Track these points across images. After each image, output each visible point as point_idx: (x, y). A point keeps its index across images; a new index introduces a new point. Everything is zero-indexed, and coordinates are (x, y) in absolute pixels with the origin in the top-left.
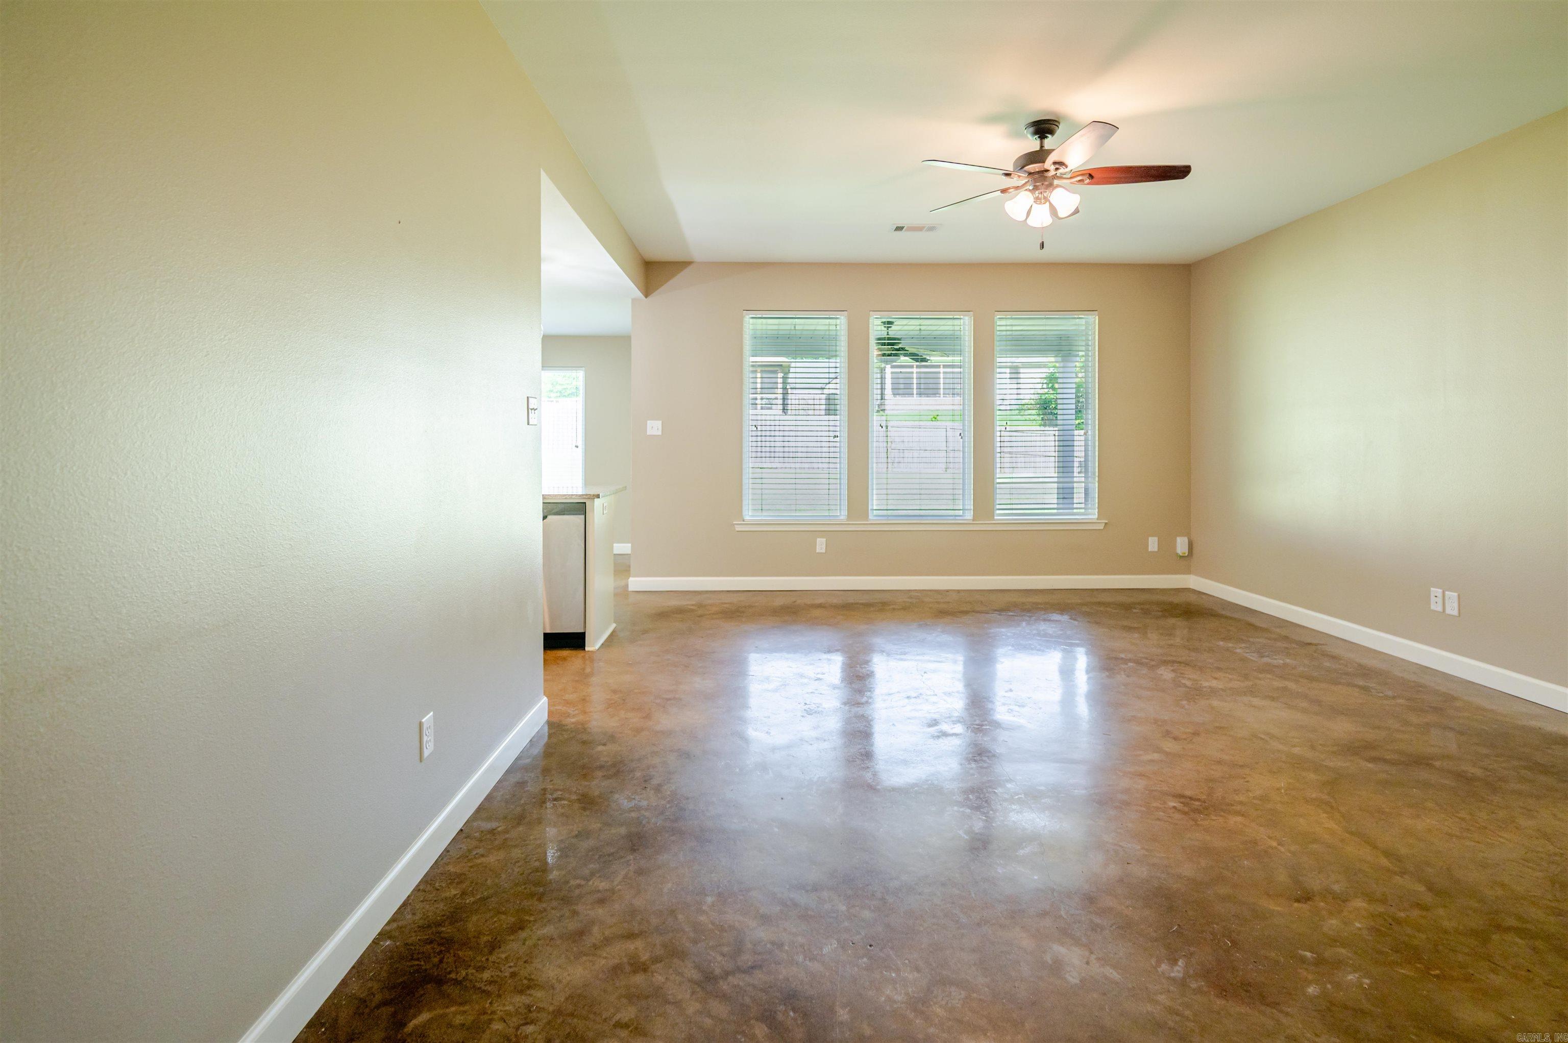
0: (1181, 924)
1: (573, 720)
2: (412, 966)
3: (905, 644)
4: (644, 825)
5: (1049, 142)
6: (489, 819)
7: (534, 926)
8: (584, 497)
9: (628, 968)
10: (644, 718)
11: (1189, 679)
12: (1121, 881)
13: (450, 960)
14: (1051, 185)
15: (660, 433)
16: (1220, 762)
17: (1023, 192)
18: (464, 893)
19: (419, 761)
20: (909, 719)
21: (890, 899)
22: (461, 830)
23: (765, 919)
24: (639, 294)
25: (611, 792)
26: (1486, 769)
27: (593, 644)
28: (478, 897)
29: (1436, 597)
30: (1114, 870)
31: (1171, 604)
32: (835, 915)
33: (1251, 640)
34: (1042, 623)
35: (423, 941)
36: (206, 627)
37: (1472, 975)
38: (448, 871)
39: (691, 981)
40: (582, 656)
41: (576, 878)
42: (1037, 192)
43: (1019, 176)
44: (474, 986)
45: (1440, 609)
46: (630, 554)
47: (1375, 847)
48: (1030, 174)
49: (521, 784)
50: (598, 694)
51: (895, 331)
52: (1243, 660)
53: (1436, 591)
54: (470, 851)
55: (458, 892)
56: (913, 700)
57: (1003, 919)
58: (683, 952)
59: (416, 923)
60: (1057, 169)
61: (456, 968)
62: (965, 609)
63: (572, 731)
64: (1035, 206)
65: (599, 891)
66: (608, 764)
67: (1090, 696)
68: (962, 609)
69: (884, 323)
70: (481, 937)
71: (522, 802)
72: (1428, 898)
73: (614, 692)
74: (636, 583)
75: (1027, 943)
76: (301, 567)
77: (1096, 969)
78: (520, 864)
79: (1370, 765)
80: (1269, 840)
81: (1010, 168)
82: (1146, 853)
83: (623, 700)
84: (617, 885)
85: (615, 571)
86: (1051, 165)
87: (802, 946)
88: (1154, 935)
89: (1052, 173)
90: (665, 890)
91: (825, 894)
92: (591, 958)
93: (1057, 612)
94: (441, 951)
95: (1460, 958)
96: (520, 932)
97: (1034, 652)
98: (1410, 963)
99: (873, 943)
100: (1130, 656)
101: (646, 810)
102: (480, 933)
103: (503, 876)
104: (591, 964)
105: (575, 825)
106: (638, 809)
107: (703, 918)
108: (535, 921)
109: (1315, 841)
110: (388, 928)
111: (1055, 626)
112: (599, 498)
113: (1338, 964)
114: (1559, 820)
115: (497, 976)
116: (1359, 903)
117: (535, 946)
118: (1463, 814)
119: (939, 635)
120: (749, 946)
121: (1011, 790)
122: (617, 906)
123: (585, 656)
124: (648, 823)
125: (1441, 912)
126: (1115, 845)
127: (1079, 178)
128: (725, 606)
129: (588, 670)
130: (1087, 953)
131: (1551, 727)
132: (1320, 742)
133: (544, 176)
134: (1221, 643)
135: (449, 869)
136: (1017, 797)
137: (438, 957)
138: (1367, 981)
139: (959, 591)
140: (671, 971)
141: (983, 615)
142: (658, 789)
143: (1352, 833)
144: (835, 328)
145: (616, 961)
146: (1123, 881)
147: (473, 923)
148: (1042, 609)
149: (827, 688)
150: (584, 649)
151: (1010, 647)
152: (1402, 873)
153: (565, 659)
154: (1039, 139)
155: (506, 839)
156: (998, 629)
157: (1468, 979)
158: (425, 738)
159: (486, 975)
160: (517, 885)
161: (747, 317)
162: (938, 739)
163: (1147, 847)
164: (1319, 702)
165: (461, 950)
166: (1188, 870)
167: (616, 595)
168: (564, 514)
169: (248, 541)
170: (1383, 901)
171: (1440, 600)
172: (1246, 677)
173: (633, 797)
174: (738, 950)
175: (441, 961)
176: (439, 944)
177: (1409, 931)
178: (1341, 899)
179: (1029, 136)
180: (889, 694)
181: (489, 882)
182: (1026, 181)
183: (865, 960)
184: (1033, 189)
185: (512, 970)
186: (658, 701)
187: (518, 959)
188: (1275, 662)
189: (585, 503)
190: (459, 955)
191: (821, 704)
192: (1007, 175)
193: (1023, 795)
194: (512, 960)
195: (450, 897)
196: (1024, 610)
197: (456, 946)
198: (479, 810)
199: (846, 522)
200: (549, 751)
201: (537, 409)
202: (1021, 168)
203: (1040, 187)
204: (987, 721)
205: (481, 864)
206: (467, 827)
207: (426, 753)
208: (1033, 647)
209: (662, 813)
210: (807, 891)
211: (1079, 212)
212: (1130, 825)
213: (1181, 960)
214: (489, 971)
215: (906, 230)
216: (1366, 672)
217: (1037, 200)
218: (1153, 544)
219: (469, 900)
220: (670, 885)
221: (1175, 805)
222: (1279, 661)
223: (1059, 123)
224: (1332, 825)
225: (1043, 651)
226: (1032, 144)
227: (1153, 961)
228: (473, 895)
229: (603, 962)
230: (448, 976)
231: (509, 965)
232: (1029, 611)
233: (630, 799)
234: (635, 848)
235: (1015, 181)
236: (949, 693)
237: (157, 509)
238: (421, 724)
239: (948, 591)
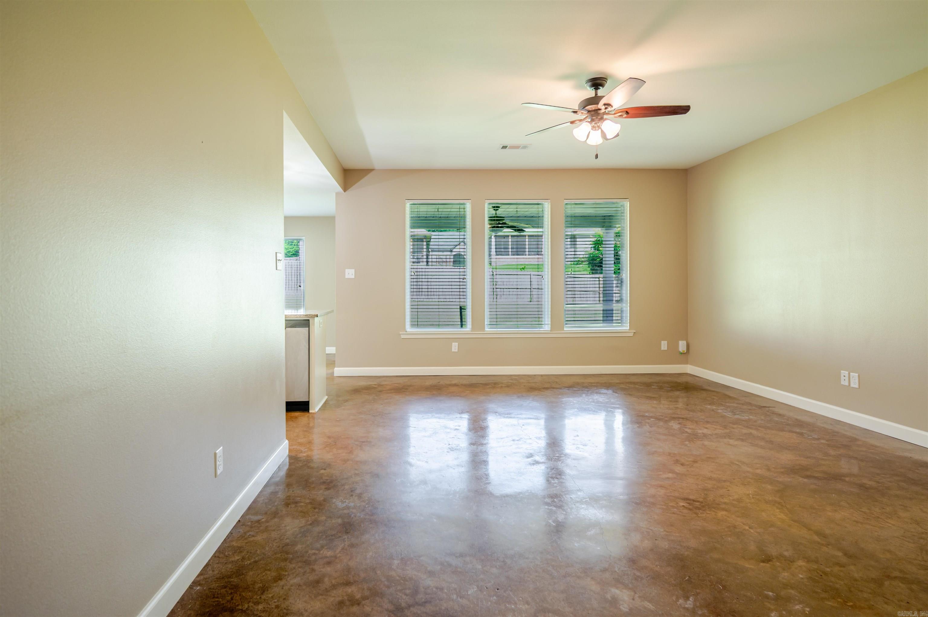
0: (690, 576)
1: (305, 455)
2: (214, 602)
3: (510, 408)
4: (353, 518)
5: (601, 92)
6: (256, 514)
7: (288, 577)
8: (308, 316)
9: (348, 603)
10: (348, 453)
11: (690, 428)
12: (652, 550)
13: (237, 598)
14: (602, 118)
15: (353, 277)
16: (710, 479)
17: (585, 123)
18: (243, 558)
19: (214, 477)
20: (514, 453)
21: (509, 561)
22: (239, 521)
23: (431, 574)
24: (339, 189)
25: (331, 498)
26: (878, 482)
27: (315, 408)
28: (252, 560)
29: (844, 376)
30: (647, 544)
31: (676, 382)
32: (474, 571)
33: (727, 404)
34: (596, 395)
35: (220, 587)
36: (94, 389)
37: (873, 605)
38: (233, 545)
39: (387, 610)
40: (308, 416)
41: (312, 549)
42: (593, 123)
43: (582, 113)
44: (253, 614)
45: (846, 383)
46: (335, 354)
47: (810, 529)
48: (589, 111)
49: (274, 493)
50: (317, 439)
51: (500, 212)
52: (723, 417)
53: (844, 373)
54: (245, 533)
55: (239, 558)
56: (516, 442)
57: (579, 573)
58: (381, 593)
59: (215, 576)
60: (606, 108)
61: (241, 603)
62: (546, 386)
63: (304, 461)
64: (592, 131)
65: (327, 557)
66: (328, 481)
67: (624, 439)
68: (544, 386)
69: (494, 207)
70: (256, 584)
71: (276, 504)
72: (844, 560)
73: (329, 437)
74: (339, 371)
75: (595, 587)
76: (147, 354)
77: (638, 603)
78: (277, 541)
79: (805, 480)
80: (743, 526)
81: (576, 108)
82: (667, 533)
83: (335, 442)
84: (338, 554)
85: (327, 364)
86: (602, 106)
87: (455, 589)
88: (673, 582)
89: (603, 111)
90: (368, 556)
91: (468, 559)
92: (324, 597)
93: (604, 388)
94: (231, 593)
95: (865, 595)
96: (279, 581)
97: (591, 412)
98: (834, 598)
99: (499, 588)
100: (651, 415)
101: (353, 509)
102: (254, 583)
103: (267, 549)
104: (325, 600)
105: (310, 518)
106: (348, 508)
107: (393, 573)
108: (289, 575)
109: (772, 526)
110: (198, 579)
111: (603, 396)
112: (318, 317)
113: (789, 599)
114: (924, 512)
115: (267, 607)
116: (801, 563)
117: (289, 589)
118: (864, 509)
119: (530, 402)
120: (423, 590)
121: (581, 496)
122: (339, 566)
123: (309, 416)
124: (355, 516)
125: (852, 567)
126: (648, 529)
127: (620, 114)
128: (395, 385)
129: (311, 425)
130: (633, 593)
131: (917, 457)
132: (773, 466)
133: (285, 114)
134: (709, 407)
135: (233, 544)
136: (584, 500)
137: (230, 596)
138: (808, 609)
139: (542, 376)
140: (375, 604)
141: (558, 390)
142: (360, 496)
143: (795, 521)
144: (463, 210)
145: (340, 599)
146: (653, 550)
147: (250, 576)
148: (595, 386)
149: (462, 435)
150: (309, 412)
151: (576, 410)
152: (827, 545)
153: (296, 418)
154: (594, 90)
155: (267, 527)
156: (567, 399)
157: (870, 607)
158: (218, 463)
159: (260, 607)
160: (276, 554)
161: (408, 204)
162: (533, 465)
163: (667, 530)
164: (771, 442)
165: (244, 592)
166: (693, 543)
167: (327, 378)
168: (296, 327)
169: (117, 337)
170: (816, 561)
171: (847, 378)
172: (725, 427)
173: (344, 501)
174: (416, 592)
175: (232, 599)
176: (230, 589)
177: (833, 579)
178: (791, 561)
179: (588, 88)
180: (502, 438)
181: (258, 552)
182: (586, 116)
183: (495, 598)
184: (590, 121)
185: (276, 604)
186: (356, 443)
187: (279, 597)
188: (743, 418)
189: (309, 320)
190: (243, 595)
191: (459, 445)
192: (575, 112)
193: (588, 499)
194: (276, 598)
195: (235, 561)
196: (583, 387)
197: (241, 590)
198: (249, 508)
199: (471, 333)
200: (290, 473)
201: (281, 260)
202: (583, 108)
203: (595, 120)
204: (563, 454)
205: (252, 541)
206: (242, 519)
207: (219, 472)
208: (590, 409)
209: (363, 510)
210: (456, 557)
211: (619, 135)
212: (656, 517)
213: (691, 597)
214: (262, 605)
215: (509, 148)
216: (800, 424)
217: (593, 128)
218: (664, 345)
219: (247, 562)
220: (371, 554)
221: (684, 505)
222: (745, 417)
223: (607, 79)
224: (782, 516)
225: (597, 412)
226: (590, 93)
227: (674, 598)
228: (249, 560)
229: (332, 599)
230: (237, 608)
231: (274, 601)
232: (586, 387)
233: (343, 502)
234: (348, 531)
235: (580, 116)
236: (539, 438)
237: (66, 316)
238: (215, 454)
239: (535, 375)
